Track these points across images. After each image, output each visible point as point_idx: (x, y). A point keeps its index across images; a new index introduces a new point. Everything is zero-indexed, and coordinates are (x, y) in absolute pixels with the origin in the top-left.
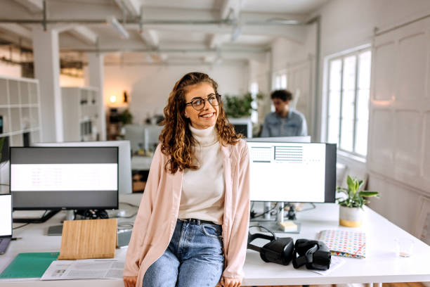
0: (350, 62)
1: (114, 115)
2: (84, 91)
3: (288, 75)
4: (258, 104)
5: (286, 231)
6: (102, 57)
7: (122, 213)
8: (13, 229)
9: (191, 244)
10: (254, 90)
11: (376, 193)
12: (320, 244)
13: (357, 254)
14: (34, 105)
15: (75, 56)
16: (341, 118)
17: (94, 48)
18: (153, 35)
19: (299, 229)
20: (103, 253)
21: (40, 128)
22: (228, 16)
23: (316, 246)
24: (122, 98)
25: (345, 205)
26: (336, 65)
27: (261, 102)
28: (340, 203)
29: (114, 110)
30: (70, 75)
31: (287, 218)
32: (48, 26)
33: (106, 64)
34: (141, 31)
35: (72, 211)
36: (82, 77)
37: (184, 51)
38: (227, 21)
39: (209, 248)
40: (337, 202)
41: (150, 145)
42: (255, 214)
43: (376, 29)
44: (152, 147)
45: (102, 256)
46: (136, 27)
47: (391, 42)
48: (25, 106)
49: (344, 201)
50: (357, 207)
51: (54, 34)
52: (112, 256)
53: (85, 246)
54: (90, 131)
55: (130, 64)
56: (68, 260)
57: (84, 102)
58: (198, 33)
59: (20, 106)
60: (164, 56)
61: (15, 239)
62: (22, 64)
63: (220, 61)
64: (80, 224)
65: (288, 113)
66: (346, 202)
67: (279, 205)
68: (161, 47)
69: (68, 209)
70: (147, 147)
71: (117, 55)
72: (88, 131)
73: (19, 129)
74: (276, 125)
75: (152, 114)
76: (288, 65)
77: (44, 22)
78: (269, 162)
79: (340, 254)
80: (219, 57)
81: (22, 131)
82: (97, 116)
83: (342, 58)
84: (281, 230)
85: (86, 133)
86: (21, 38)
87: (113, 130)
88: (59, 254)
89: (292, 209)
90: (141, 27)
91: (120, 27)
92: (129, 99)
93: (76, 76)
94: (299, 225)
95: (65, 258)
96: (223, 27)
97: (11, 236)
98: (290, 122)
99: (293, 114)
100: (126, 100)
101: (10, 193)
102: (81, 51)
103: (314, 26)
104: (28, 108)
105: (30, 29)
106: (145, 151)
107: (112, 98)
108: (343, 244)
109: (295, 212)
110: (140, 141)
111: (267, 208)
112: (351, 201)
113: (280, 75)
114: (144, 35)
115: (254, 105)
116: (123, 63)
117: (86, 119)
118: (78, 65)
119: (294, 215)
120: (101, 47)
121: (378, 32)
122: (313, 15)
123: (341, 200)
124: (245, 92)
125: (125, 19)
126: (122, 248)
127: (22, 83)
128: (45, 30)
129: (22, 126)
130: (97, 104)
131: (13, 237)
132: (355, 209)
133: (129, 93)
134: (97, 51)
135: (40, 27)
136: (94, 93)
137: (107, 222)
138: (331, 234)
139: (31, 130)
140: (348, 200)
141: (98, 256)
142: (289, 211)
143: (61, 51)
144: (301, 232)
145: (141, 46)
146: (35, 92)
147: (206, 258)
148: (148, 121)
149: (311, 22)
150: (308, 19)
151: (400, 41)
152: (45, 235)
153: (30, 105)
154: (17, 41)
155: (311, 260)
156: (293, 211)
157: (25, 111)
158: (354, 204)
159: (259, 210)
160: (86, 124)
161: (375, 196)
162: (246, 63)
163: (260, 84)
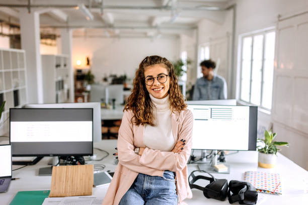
0: (258, 39)
1: (80, 74)
2: (58, 58)
3: (211, 47)
4: (188, 68)
5: (219, 172)
6: (71, 32)
7: (94, 157)
8: (12, 171)
9: (153, 187)
10: (184, 57)
11: (286, 143)
12: (248, 185)
13: (276, 192)
14: (22, 69)
15: (51, 31)
16: (251, 81)
17: (65, 25)
18: (110, 16)
19: (229, 169)
20: (83, 192)
21: (26, 87)
22: (168, 4)
23: (246, 187)
24: (86, 62)
25: (263, 152)
26: (247, 41)
27: (190, 66)
28: (259, 150)
29: (79, 71)
30: (46, 44)
31: (219, 161)
32: (32, 9)
33: (74, 36)
34: (102, 14)
35: (57, 157)
36: (55, 45)
37: (133, 28)
38: (166, 7)
39: (166, 189)
40: (257, 149)
41: (109, 100)
42: (195, 158)
43: (279, 16)
44: (111, 102)
45: (82, 194)
46: (98, 10)
47: (291, 26)
48: (15, 70)
49: (262, 149)
50: (272, 153)
51: (36, 14)
52: (90, 194)
53: (70, 186)
54: (63, 88)
55: (91, 37)
56: (57, 197)
57: (58, 66)
58: (143, 15)
59: (11, 70)
60: (117, 31)
61: (14, 179)
62: (10, 36)
63: (159, 36)
64: (65, 169)
65: (213, 77)
66: (264, 150)
67: (214, 152)
68: (116, 25)
69: (54, 155)
70: (107, 101)
71: (82, 30)
72: (61, 87)
73: (11, 88)
74: (205, 86)
75: (108, 75)
76: (211, 40)
77: (29, 7)
78: (207, 120)
79: (263, 191)
80: (159, 33)
81: (13, 89)
82: (67, 76)
83: (252, 36)
84: (216, 171)
85: (59, 89)
86: (10, 17)
87: (79, 86)
88: (49, 191)
89: (222, 154)
90: (102, 11)
91: (87, 11)
92: (91, 63)
93: (51, 45)
94: (228, 166)
95: (54, 195)
96: (164, 12)
97: (11, 177)
98: (215, 84)
99: (217, 78)
100: (88, 64)
101: (10, 144)
102: (55, 27)
103: (231, 12)
104: (17, 72)
105: (18, 11)
106: (106, 104)
107: (78, 62)
108: (264, 183)
109: (225, 156)
110: (102, 97)
111: (204, 153)
112: (267, 148)
113: (204, 47)
114: (103, 17)
115: (184, 68)
116: (86, 36)
117: (60, 78)
118: (53, 37)
119: (224, 158)
120: (70, 24)
121: (281, 18)
122: (230, 4)
123: (260, 148)
124: (177, 59)
125: (90, 5)
126: (97, 186)
127: (13, 53)
128: (29, 12)
129: (13, 85)
130: (67, 67)
131: (13, 178)
132: (270, 155)
133: (90, 59)
134: (68, 27)
135: (26, 10)
136: (65, 59)
137: (86, 167)
138: (253, 175)
139: (20, 88)
140: (265, 148)
141: (79, 194)
142: (220, 156)
143: (41, 27)
144: (231, 173)
145: (101, 24)
146: (22, 60)
147: (165, 198)
148: (105, 80)
149: (229, 9)
150: (227, 6)
151: (298, 25)
152: (36, 175)
153: (19, 70)
154: (7, 20)
155: (243, 198)
156: (223, 155)
157: (15, 74)
158: (269, 150)
159: (198, 155)
160: (59, 82)
161: (286, 145)
162: (178, 37)
163: (188, 52)
